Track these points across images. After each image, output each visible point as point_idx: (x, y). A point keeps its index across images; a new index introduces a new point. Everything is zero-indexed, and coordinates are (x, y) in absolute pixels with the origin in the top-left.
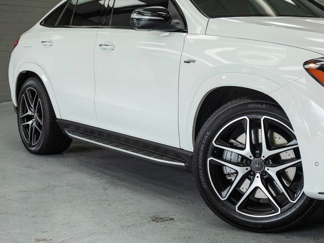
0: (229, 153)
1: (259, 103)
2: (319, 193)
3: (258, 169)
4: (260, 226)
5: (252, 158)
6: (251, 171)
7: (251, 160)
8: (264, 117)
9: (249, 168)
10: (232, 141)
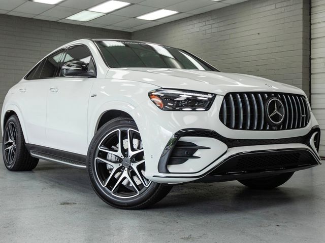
0: (110, 154)
1: (126, 120)
2: (154, 176)
3: (127, 165)
4: (126, 204)
5: (123, 157)
6: (122, 167)
7: (122, 159)
8: (130, 129)
9: (121, 165)
10: (113, 147)
